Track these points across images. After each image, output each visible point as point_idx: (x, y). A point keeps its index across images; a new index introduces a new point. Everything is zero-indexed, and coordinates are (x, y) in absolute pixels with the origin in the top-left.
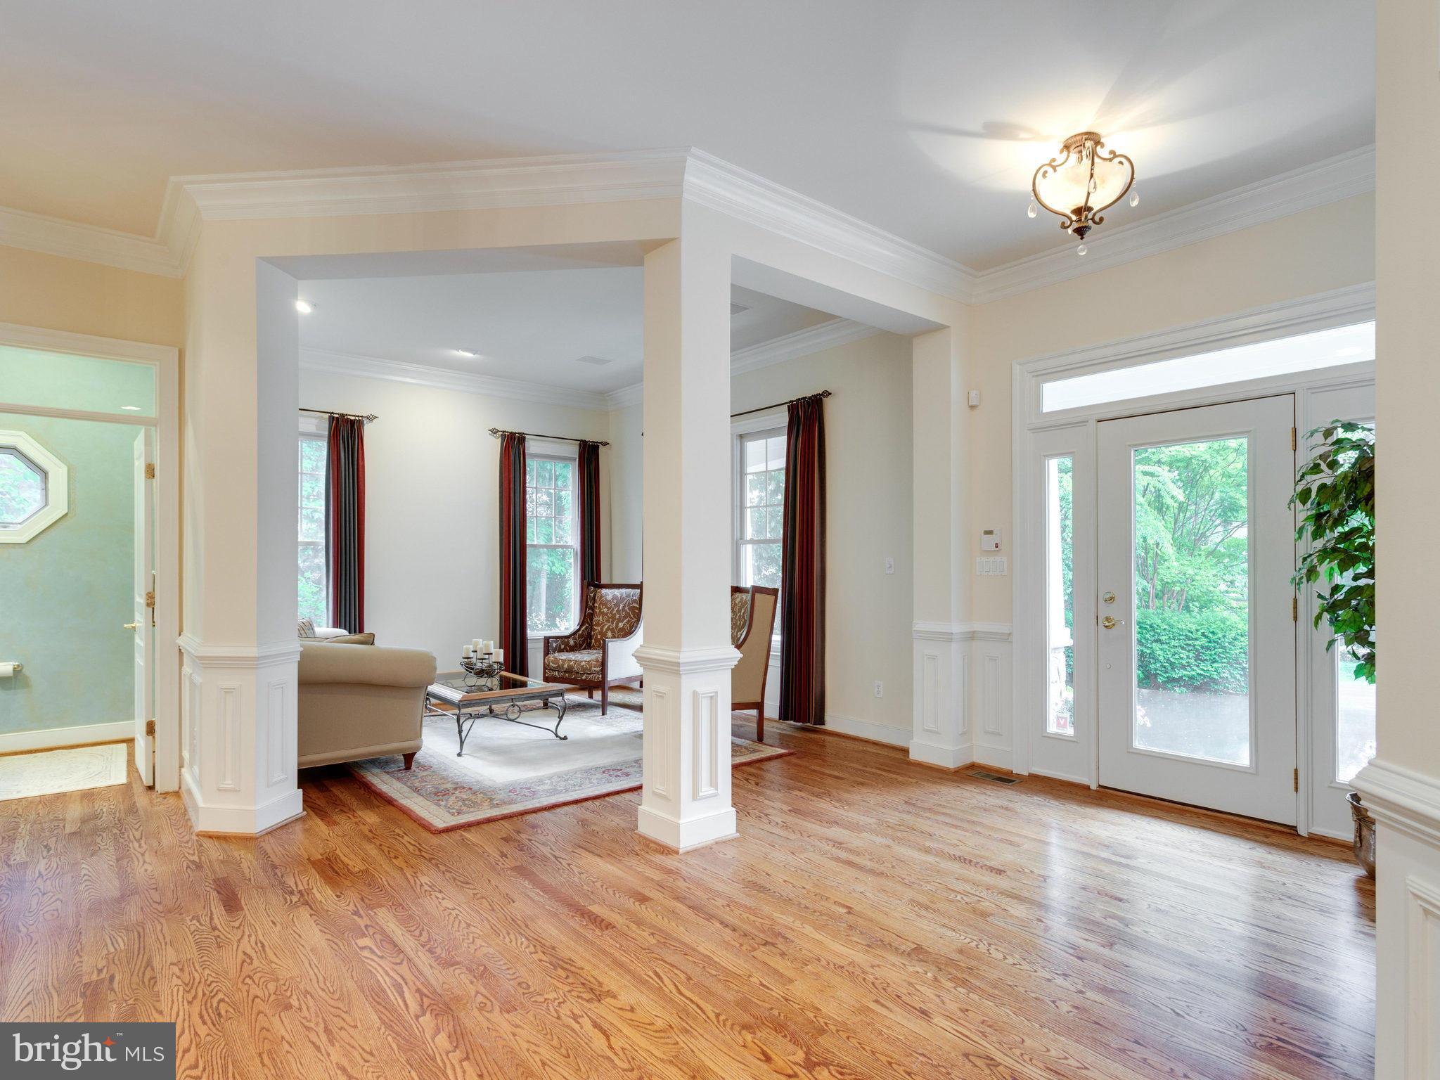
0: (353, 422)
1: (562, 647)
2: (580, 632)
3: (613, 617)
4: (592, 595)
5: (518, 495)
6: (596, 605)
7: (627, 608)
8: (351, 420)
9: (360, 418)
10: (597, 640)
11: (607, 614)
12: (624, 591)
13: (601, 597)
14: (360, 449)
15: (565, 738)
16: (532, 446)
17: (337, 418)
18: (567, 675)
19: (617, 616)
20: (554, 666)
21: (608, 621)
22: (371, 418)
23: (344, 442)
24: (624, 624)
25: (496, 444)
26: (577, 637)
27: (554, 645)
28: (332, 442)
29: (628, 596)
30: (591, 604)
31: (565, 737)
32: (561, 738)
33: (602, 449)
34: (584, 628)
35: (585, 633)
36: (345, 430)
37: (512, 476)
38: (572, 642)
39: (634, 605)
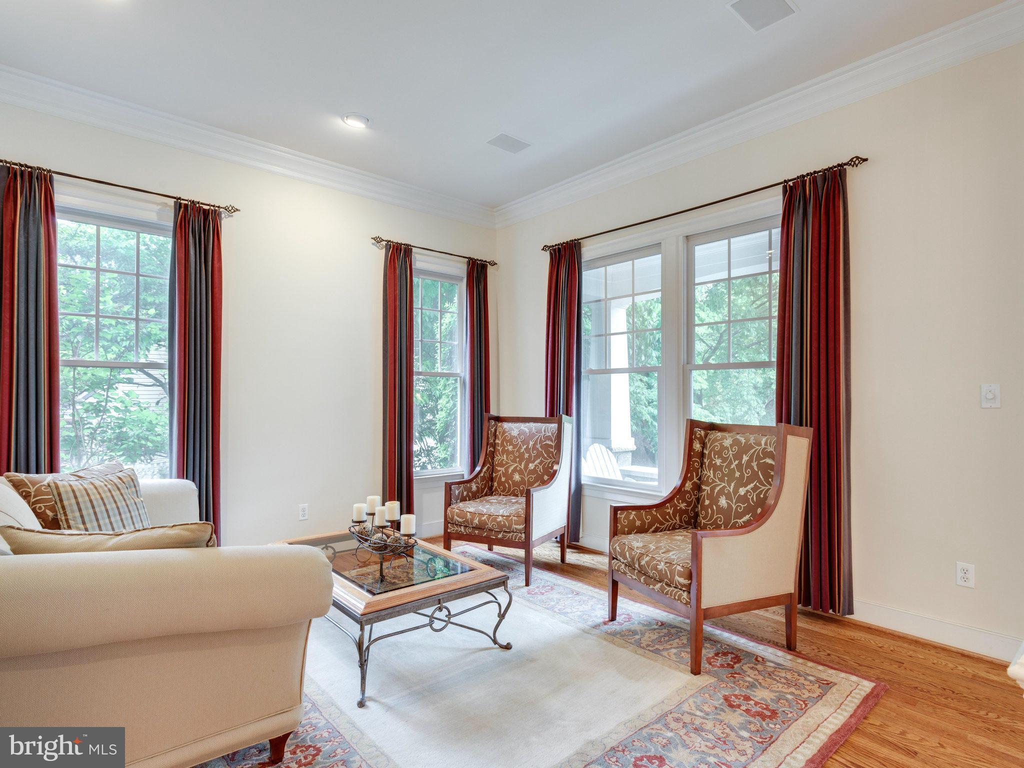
0: (206, 213)
1: (465, 493)
2: (482, 475)
3: (521, 456)
4: (493, 430)
5: (404, 314)
6: (497, 441)
7: (538, 446)
8: (204, 210)
9: (217, 208)
10: (500, 483)
11: (512, 452)
12: (532, 425)
13: (504, 432)
14: (216, 247)
15: (508, 647)
16: (420, 261)
17: (186, 206)
18: (477, 532)
19: (526, 455)
20: (460, 520)
21: (514, 461)
22: (232, 210)
23: (194, 237)
24: (536, 466)
25: (378, 257)
26: (479, 480)
27: (457, 492)
28: (179, 235)
29: (539, 431)
30: (492, 441)
31: (508, 644)
32: (501, 647)
33: (490, 270)
34: (485, 469)
35: (487, 475)
36: (196, 222)
37: (398, 292)
38: (474, 487)
39: (550, 443)
